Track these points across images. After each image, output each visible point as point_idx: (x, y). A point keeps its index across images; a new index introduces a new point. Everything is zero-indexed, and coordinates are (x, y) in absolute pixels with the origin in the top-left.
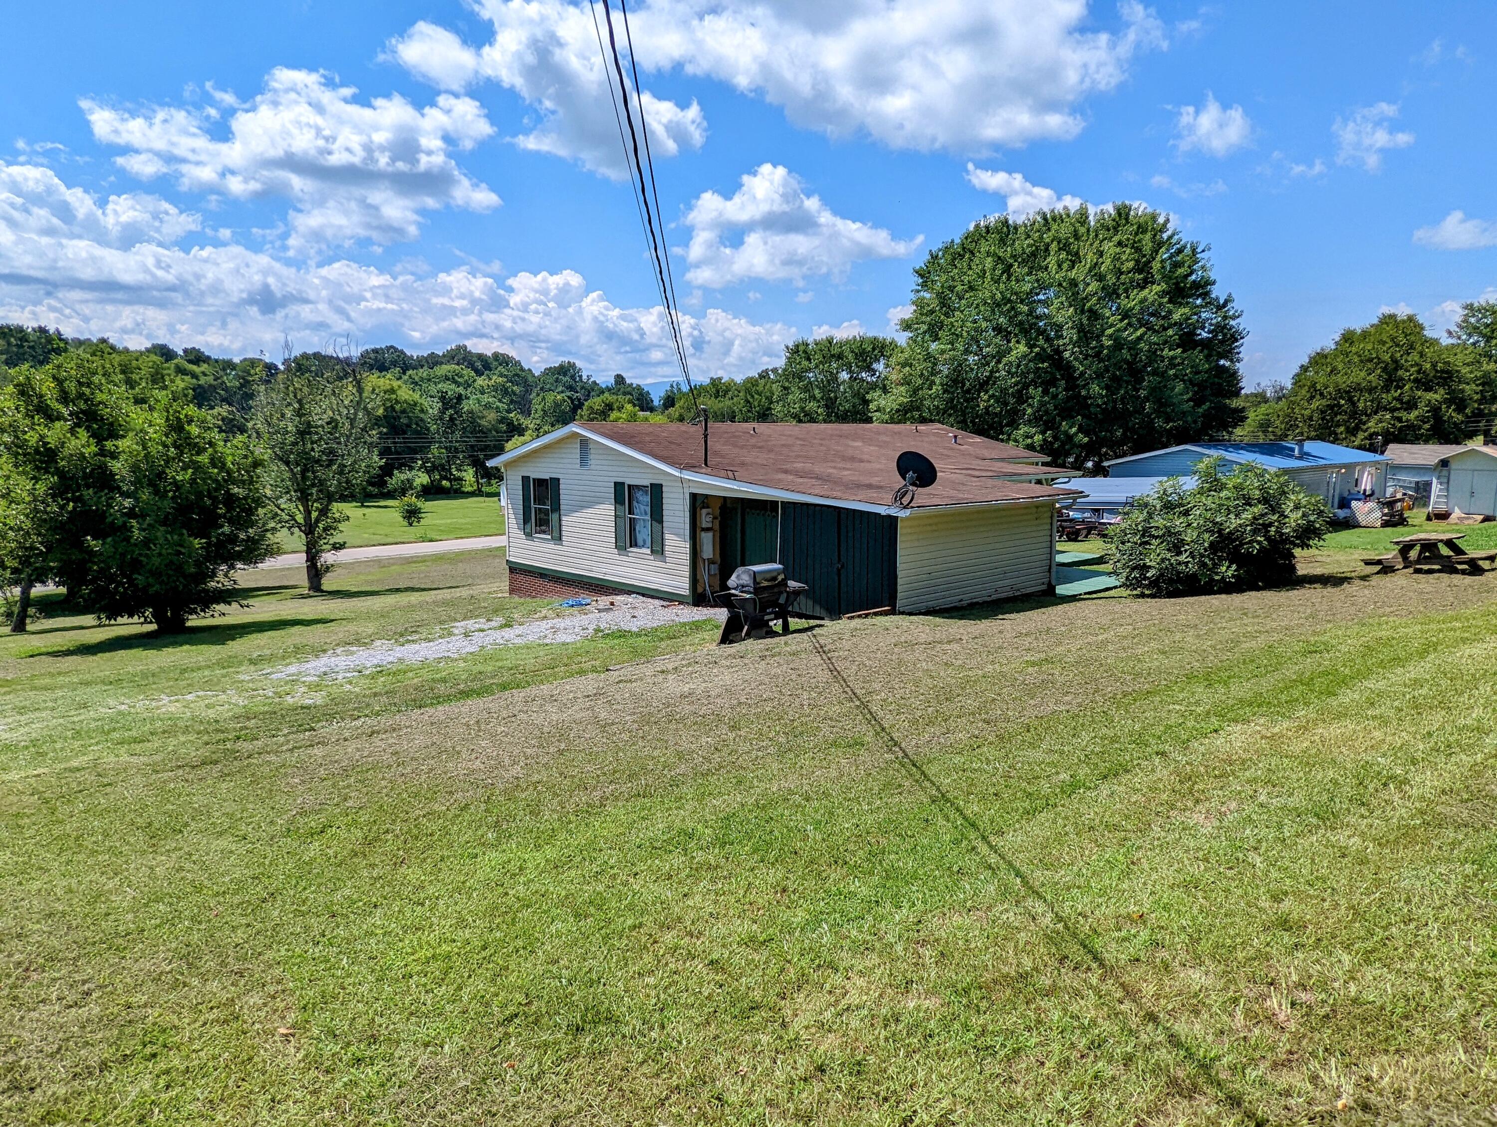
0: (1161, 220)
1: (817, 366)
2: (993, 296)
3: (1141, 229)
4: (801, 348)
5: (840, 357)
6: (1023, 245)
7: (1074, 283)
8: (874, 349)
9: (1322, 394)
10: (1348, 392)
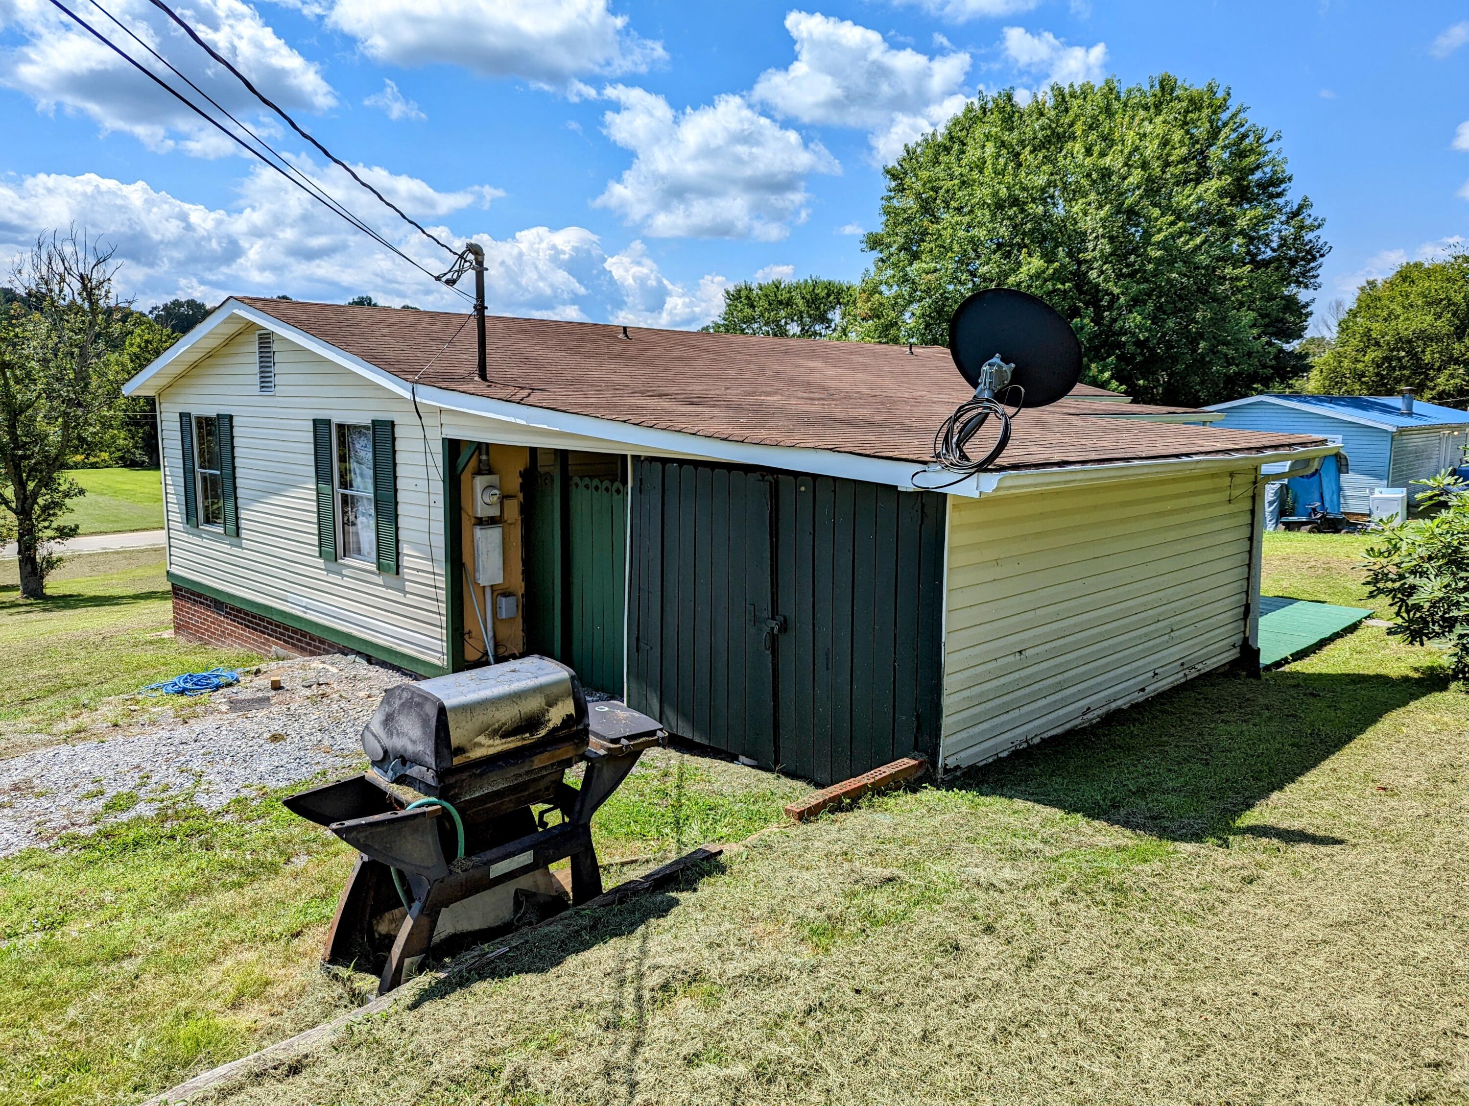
0: (1220, 95)
1: (762, 315)
2: (995, 194)
3: (1195, 104)
4: (744, 293)
5: (789, 303)
6: (1035, 127)
7: (1106, 174)
8: (828, 295)
9: (1377, 344)
10: (1409, 341)
